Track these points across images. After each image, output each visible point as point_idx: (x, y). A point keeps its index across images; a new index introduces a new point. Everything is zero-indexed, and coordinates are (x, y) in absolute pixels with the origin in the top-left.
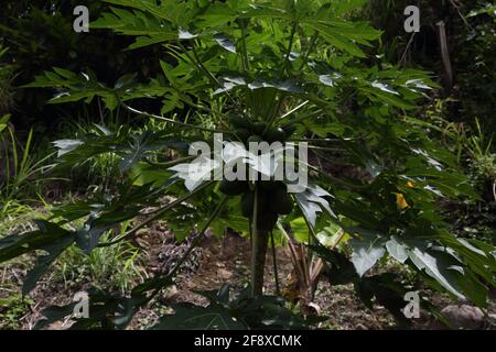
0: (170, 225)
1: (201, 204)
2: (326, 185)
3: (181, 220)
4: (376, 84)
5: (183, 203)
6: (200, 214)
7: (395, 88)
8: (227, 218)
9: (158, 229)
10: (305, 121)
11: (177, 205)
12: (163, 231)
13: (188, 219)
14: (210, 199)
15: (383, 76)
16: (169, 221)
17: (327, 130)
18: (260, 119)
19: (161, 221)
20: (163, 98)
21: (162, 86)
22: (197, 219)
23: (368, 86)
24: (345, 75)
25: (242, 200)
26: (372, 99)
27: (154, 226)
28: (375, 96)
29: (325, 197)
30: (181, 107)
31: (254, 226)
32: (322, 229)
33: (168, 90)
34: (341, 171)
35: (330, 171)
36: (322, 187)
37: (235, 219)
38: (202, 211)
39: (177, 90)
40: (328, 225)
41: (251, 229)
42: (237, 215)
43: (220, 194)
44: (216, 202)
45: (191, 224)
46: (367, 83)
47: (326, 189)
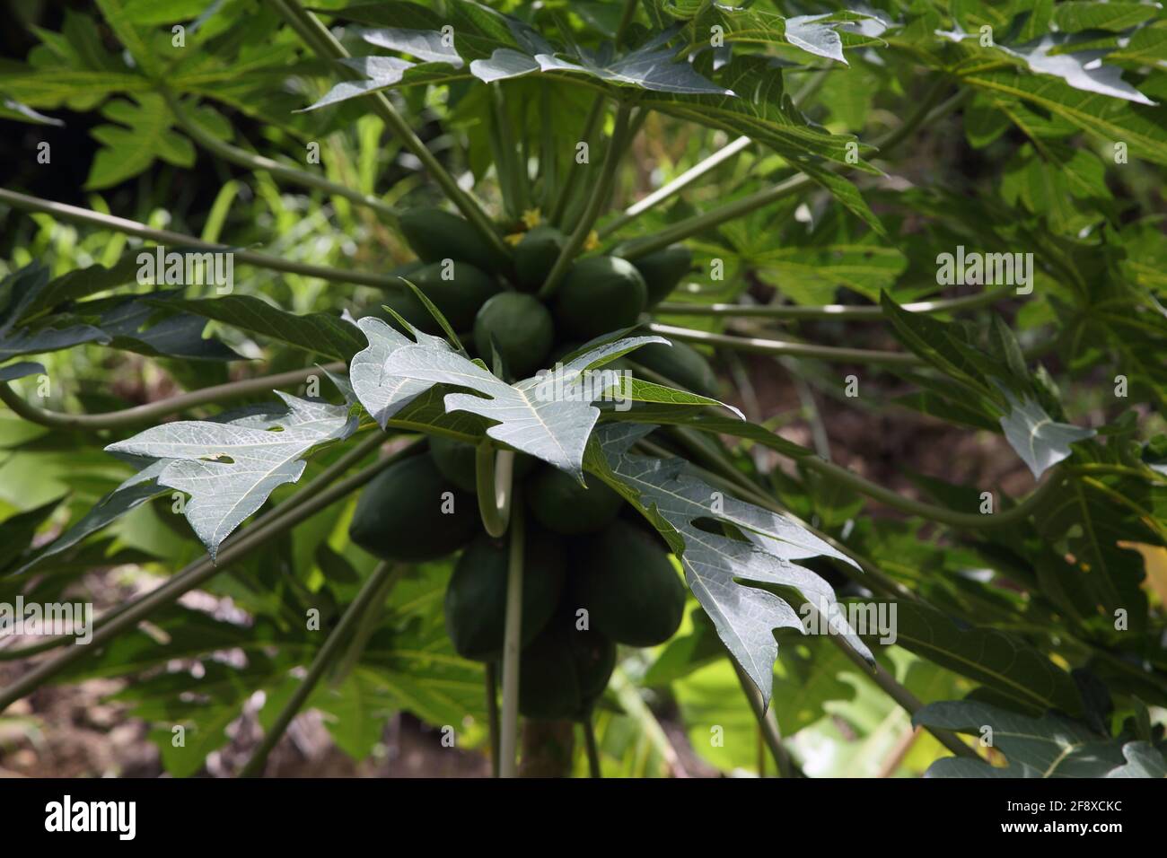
0: (133, 704)
1: (272, 603)
2: (829, 516)
3: (184, 679)
4: (1045, 62)
5: (194, 600)
6: (270, 650)
7: (1132, 78)
8: (393, 666)
9: (81, 720)
10: (736, 229)
11: (165, 607)
12: (103, 729)
13: (217, 672)
14: (316, 581)
15: (1076, 25)
16: (133, 683)
17: (837, 274)
18: (532, 218)
19: (93, 687)
20: (95, 117)
21: (89, 66)
22: (258, 672)
23: (1011, 70)
24: (908, 20)
25: (455, 583)
26: (1030, 126)
27: (63, 709)
28: (1045, 114)
29: (819, 565)
30: (182, 157)
31: (507, 699)
32: (819, 714)
33: (119, 83)
34: (909, 450)
35: (862, 448)
36: (808, 518)
37: (431, 673)
38: (279, 637)
39: (160, 87)
40: (848, 693)
41: (494, 712)
42: (436, 654)
43: (360, 559)
44: (341, 592)
45: (232, 699)
46: (1008, 54)
47: (829, 531)
